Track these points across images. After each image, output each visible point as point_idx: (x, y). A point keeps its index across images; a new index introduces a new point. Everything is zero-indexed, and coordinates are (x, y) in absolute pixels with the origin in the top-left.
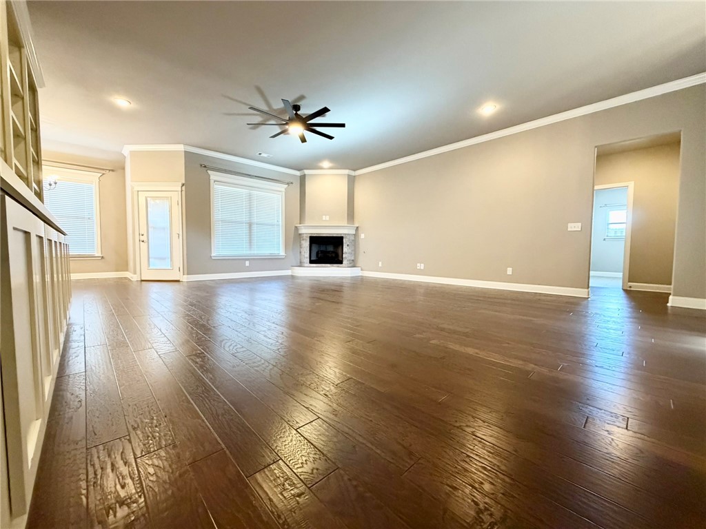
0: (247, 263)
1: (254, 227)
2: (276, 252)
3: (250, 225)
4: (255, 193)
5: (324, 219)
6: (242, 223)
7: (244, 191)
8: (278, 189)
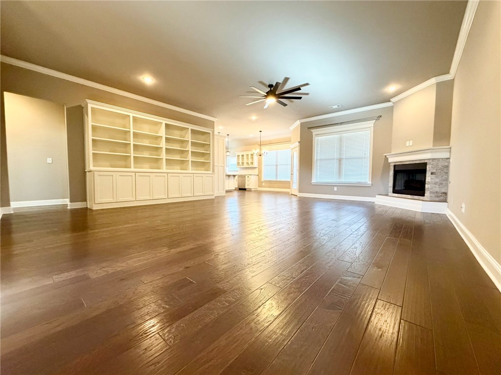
0: (335, 189)
1: (344, 161)
2: (363, 181)
3: (340, 160)
4: (345, 135)
5: (407, 145)
6: (334, 159)
7: (336, 136)
8: (368, 126)
